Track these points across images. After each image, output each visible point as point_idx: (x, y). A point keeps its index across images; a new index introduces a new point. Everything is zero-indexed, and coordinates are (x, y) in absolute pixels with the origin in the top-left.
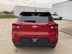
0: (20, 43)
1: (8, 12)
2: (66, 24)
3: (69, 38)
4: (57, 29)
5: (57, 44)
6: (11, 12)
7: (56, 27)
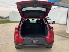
0: (22, 45)
1: (3, 17)
2: (59, 28)
3: (62, 40)
4: (52, 31)
5: (53, 45)
6: (6, 17)
7: (52, 30)
